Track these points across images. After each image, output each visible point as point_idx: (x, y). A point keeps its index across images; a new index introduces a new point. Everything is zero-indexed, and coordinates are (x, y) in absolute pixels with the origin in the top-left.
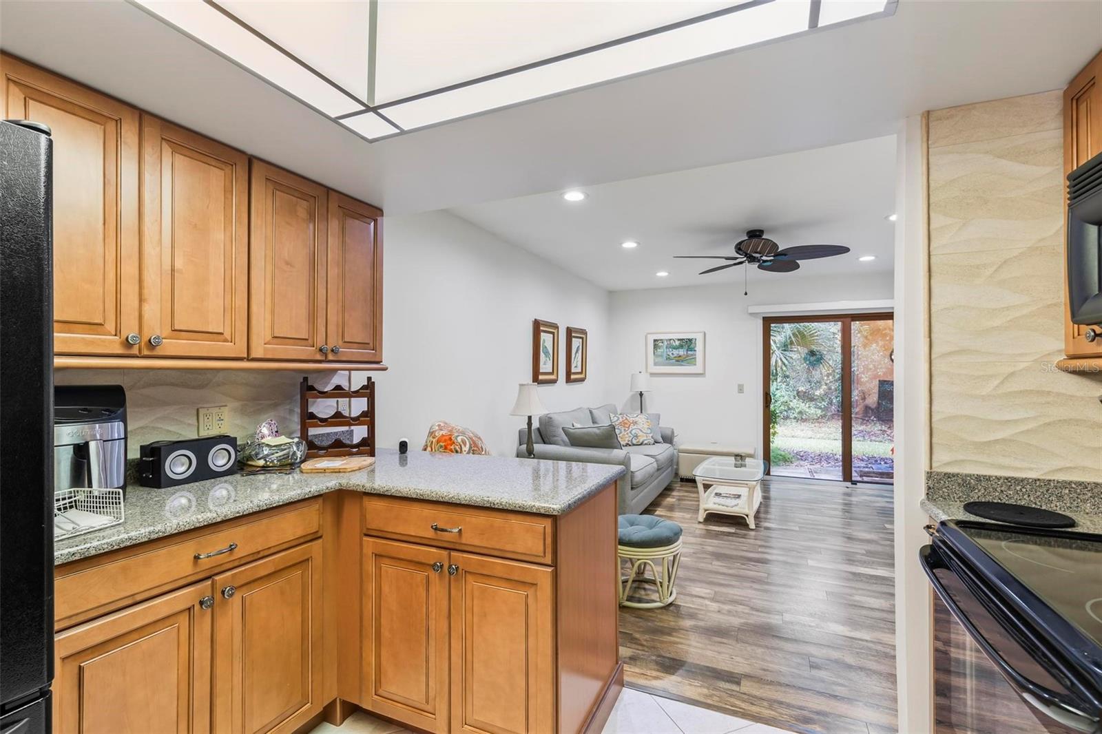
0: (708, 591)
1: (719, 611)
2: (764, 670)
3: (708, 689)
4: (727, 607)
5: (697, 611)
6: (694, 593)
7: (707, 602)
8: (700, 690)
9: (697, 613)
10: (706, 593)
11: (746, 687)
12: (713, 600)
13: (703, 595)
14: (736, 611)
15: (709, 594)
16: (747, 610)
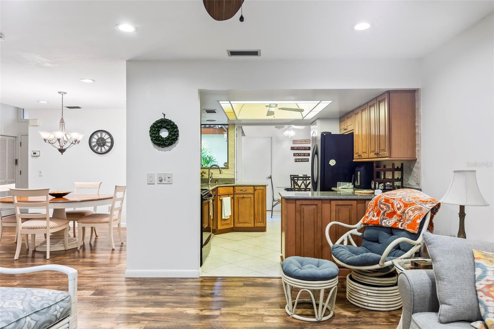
0: (268, 321)
1: (257, 309)
2: (234, 289)
3: (255, 281)
4: (253, 312)
5: (270, 307)
6: (277, 318)
7: (266, 313)
8: (258, 280)
9: (269, 306)
10: (269, 319)
11: (241, 284)
12: (262, 316)
13: (270, 318)
14: (247, 311)
15: (267, 319)
16: (241, 313)
